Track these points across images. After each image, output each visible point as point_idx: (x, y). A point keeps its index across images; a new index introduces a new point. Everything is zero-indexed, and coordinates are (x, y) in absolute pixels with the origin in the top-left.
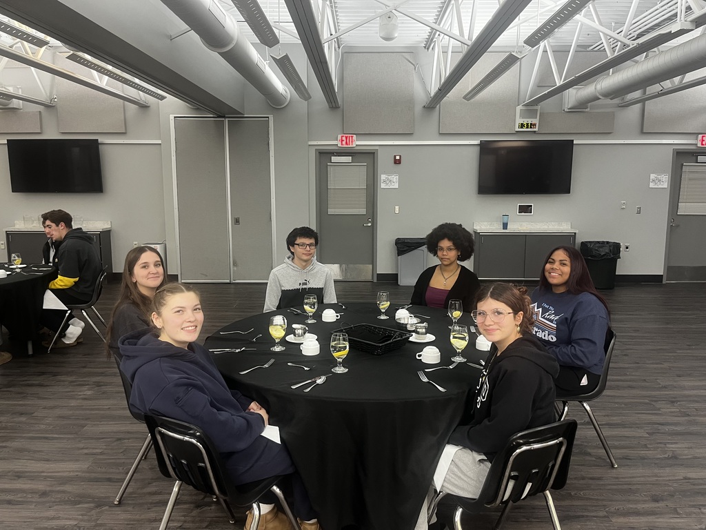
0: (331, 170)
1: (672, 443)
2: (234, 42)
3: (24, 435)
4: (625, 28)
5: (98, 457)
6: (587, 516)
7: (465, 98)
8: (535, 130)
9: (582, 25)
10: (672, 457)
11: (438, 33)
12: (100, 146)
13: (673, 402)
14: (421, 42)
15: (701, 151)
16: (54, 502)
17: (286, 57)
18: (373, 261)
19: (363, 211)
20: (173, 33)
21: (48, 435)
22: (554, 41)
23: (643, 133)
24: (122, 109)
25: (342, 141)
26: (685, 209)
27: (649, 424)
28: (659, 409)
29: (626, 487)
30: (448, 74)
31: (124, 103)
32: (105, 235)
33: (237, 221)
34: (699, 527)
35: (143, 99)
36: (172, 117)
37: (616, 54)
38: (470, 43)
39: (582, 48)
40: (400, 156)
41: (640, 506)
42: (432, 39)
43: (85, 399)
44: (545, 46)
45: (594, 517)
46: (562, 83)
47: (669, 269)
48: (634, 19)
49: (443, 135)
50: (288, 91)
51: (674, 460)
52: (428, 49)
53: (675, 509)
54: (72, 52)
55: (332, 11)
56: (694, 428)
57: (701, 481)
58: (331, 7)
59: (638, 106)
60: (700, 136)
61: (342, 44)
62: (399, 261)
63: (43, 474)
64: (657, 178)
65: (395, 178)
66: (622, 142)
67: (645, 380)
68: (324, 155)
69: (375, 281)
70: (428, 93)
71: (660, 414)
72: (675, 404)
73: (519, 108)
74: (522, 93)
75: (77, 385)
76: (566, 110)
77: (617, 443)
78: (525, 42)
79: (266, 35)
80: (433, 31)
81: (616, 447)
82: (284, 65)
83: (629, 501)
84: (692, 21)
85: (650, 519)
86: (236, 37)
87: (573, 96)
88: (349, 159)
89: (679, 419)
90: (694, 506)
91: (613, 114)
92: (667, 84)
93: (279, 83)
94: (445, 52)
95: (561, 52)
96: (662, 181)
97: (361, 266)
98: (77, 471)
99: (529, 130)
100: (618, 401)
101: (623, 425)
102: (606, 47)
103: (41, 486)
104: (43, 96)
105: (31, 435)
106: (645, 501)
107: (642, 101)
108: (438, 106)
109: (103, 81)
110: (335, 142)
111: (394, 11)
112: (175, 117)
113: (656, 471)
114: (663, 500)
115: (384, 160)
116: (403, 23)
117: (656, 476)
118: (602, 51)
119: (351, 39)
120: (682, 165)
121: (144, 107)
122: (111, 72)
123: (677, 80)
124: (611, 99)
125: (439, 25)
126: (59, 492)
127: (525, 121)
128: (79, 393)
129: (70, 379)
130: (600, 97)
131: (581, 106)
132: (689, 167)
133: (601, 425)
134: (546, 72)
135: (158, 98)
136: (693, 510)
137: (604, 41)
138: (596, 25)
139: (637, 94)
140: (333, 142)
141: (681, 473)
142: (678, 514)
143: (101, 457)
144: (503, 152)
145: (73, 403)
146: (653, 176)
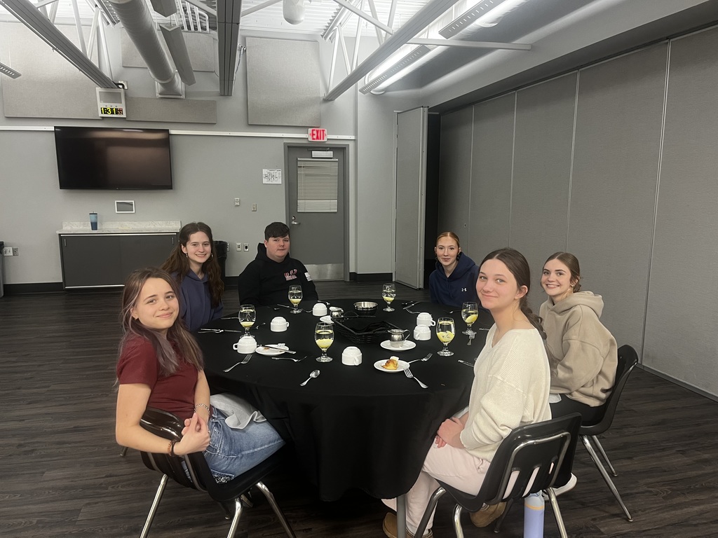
8: (121, 116)
15: (312, 145)
60: (310, 130)
64: (270, 174)
91: (214, 103)
96: (275, 177)
99: (115, 116)
127: (109, 106)
146: (265, 171)
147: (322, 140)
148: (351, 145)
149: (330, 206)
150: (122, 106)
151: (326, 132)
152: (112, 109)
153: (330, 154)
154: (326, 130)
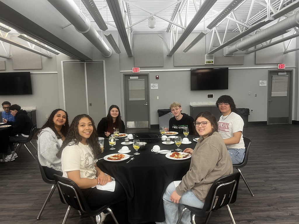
0: (130, 82)
1: (274, 184)
2: (89, 29)
3: (3, 194)
4: (246, 22)
5: (37, 201)
6: (242, 213)
7: (184, 51)
9: (230, 20)
10: (275, 189)
11: (172, 24)
12: (31, 75)
13: (274, 169)
14: (165, 29)
16: (19, 219)
17: (111, 35)
18: (148, 119)
19: (144, 99)
20: (63, 26)
21: (14, 194)
22: (218, 28)
23: (256, 64)
24: (40, 59)
25: (134, 70)
26: (274, 94)
27: (264, 177)
28: (268, 172)
29: (257, 201)
30: (177, 41)
31: (41, 57)
32: (34, 112)
33: (90, 105)
34: (287, 214)
35: (49, 55)
36: (62, 62)
37: (243, 32)
38: (185, 28)
39: (230, 31)
40: (158, 76)
41: (263, 208)
42: (170, 28)
43: (28, 179)
44: (215, 30)
45: (245, 213)
46: (222, 44)
47: (269, 119)
48: (250, 18)
49: (176, 67)
50: (111, 50)
51: (276, 190)
52: (168, 32)
53: (277, 209)
54: (20, 34)
55: (129, 17)
56: (283, 178)
57: (286, 198)
58: (128, 15)
59: (253, 53)
61: (133, 31)
62: (160, 119)
63: (13, 209)
65: (156, 85)
66: (247, 68)
67: (262, 161)
68: (127, 76)
69: (150, 128)
70: (168, 50)
71: (269, 174)
72: (275, 170)
73: (206, 55)
74: (207, 49)
75: (25, 174)
76: (225, 56)
77: (252, 185)
78: (207, 27)
79: (102, 26)
80: (170, 24)
81: (252, 187)
82: (110, 38)
83: (259, 206)
84: (273, 17)
85: (268, 213)
86: (90, 27)
87: (227, 50)
88: (137, 78)
89: (277, 175)
90: (284, 207)
91: (243, 57)
92: (264, 44)
93: (107, 46)
94: (175, 33)
95: (221, 32)
97: (144, 122)
98: (28, 207)
100: (251, 169)
101: (254, 178)
102: (240, 30)
103: (12, 214)
104: (6, 54)
105: (6, 194)
106: (265, 206)
107: (255, 51)
108: (173, 55)
109: (33, 47)
110: (131, 71)
111: (154, 16)
112: (63, 62)
113: (268, 195)
114: (272, 205)
115: (152, 78)
116: (158, 22)
117: (269, 197)
118: (238, 32)
119: (136, 28)
120: (272, 76)
121: (50, 58)
122: (36, 43)
123: (268, 42)
124: (242, 51)
125: (173, 21)
126: (20, 215)
128: (26, 177)
129: (21, 171)
130: (238, 50)
131: (231, 54)
132: (275, 77)
133: (246, 179)
134: (216, 40)
135: (56, 54)
136: (284, 208)
137: (238, 27)
138: (235, 20)
139: (252, 49)
140: (131, 70)
141: (279, 195)
142: (278, 210)
143: (38, 201)
144: (200, 74)
145: (24, 181)
146: (260, 81)
147: (283, 68)
148: (294, 70)
149: (284, 94)
150: (213, 60)
151: (285, 65)
152: (209, 61)
153: (285, 73)
154: (285, 64)
